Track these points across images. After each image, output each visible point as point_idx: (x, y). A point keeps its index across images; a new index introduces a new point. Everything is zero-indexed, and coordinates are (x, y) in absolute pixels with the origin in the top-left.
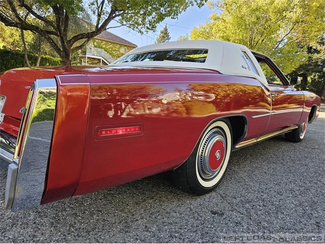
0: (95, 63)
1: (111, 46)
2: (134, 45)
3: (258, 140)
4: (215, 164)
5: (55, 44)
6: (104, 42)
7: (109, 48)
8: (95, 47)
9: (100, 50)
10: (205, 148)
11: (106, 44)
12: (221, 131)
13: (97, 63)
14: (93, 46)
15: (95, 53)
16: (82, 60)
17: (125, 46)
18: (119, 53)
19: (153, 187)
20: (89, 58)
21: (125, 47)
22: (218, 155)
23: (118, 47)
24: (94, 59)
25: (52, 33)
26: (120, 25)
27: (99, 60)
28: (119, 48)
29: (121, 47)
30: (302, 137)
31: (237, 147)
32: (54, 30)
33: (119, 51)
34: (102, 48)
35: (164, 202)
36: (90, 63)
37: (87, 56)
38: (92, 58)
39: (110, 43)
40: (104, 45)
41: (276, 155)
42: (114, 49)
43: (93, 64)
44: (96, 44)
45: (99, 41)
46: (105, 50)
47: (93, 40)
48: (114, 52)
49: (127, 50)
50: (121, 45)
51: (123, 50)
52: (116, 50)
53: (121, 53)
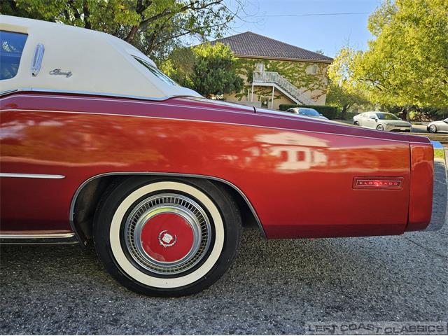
0: (267, 93)
1: (292, 66)
6: (282, 62)
7: (289, 69)
8: (268, 70)
9: (274, 74)
11: (283, 65)
13: (269, 93)
14: (265, 69)
15: (267, 79)
16: (248, 90)
17: (316, 63)
18: (303, 74)
20: (259, 86)
21: (315, 65)
23: (301, 66)
24: (266, 87)
27: (272, 87)
28: (305, 67)
29: (308, 65)
33: (304, 71)
34: (277, 70)
36: (259, 93)
37: (254, 84)
38: (262, 86)
39: (290, 63)
40: (279, 66)
42: (296, 69)
43: (263, 94)
44: (268, 66)
45: (275, 61)
46: (281, 73)
47: (266, 61)
48: (297, 75)
49: (318, 69)
50: (308, 63)
51: (310, 70)
52: (299, 71)
53: (308, 74)
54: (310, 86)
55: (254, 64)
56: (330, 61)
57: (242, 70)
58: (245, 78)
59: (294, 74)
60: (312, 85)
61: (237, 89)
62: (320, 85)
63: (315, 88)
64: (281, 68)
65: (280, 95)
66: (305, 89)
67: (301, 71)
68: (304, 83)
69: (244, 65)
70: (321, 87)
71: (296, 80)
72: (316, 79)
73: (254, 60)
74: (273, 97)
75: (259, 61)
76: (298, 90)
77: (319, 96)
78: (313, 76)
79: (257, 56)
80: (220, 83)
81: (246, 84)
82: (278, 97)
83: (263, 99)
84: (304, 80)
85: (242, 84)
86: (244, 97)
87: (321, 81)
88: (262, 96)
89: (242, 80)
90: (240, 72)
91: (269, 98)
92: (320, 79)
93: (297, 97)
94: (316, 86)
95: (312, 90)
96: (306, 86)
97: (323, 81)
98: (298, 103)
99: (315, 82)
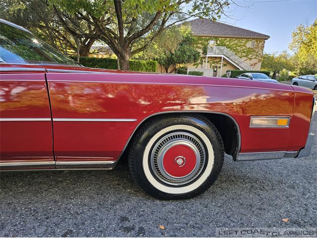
0: (217, 62)
1: (236, 42)
6: (228, 39)
7: (233, 44)
8: (218, 45)
9: (222, 48)
11: (229, 41)
13: (219, 62)
14: (216, 44)
15: (217, 51)
16: (203, 60)
18: (244, 48)
20: (211, 57)
21: (253, 40)
23: (243, 42)
24: (216, 58)
27: (221, 58)
28: (246, 43)
29: (248, 41)
33: (245, 46)
34: (225, 45)
36: (211, 62)
37: (208, 55)
38: (213, 57)
39: (234, 39)
40: (227, 42)
42: (239, 44)
43: (214, 63)
44: (218, 42)
45: (223, 39)
46: (228, 47)
47: (216, 38)
48: (239, 48)
49: (256, 43)
50: (248, 39)
51: (249, 44)
52: (241, 45)
53: (248, 47)
54: (249, 56)
55: (207, 41)
56: (267, 37)
57: (199, 45)
58: (201, 51)
59: (237, 48)
60: (251, 55)
61: (195, 60)
62: (257, 56)
63: (252, 58)
64: (228, 43)
65: (227, 63)
66: (245, 58)
67: (243, 46)
68: (245, 54)
69: (200, 42)
71: (239, 52)
72: (254, 51)
73: (207, 38)
74: (222, 65)
75: (211, 38)
76: (240, 60)
77: (256, 64)
78: (252, 49)
79: (210, 35)
80: (184, 55)
81: (202, 56)
82: (225, 65)
83: (213, 66)
84: (244, 52)
85: (199, 56)
86: (200, 65)
87: (257, 52)
88: (213, 64)
89: (199, 53)
90: (197, 47)
91: (219, 65)
92: (257, 50)
93: (240, 65)
94: (254, 57)
95: (250, 59)
96: (246, 56)
97: (259, 52)
98: (241, 69)
99: (253, 53)
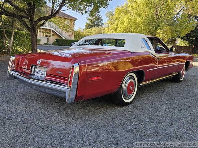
1: (58, 20)
2: (75, 18)
3: (152, 81)
4: (130, 92)
5: (27, 24)
7: (57, 21)
9: (50, 23)
10: (125, 85)
12: (132, 77)
13: (49, 32)
18: (64, 24)
19: (102, 104)
20: (43, 28)
21: (68, 20)
22: (131, 88)
23: (63, 20)
24: (47, 29)
25: (24, 17)
26: (68, 9)
27: (50, 30)
29: (66, 20)
30: (181, 80)
31: (141, 85)
32: (25, 15)
33: (64, 23)
35: (108, 109)
36: (44, 32)
37: (41, 27)
38: (45, 29)
39: (57, 18)
41: (165, 89)
42: (60, 21)
43: (46, 33)
48: (61, 24)
49: (70, 22)
51: (66, 22)
52: (61, 22)
53: (66, 24)
56: (76, 19)
59: (60, 24)
60: (68, 29)
62: (71, 30)
63: (69, 31)
64: (53, 20)
65: (55, 33)
66: (65, 31)
68: (64, 29)
70: (72, 31)
71: (61, 27)
72: (69, 27)
76: (62, 32)
77: (72, 35)
78: (68, 25)
82: (53, 35)
83: (45, 35)
84: (64, 27)
88: (45, 34)
91: (49, 35)
92: (71, 27)
93: (63, 35)
94: (70, 31)
95: (68, 32)
96: (65, 30)
97: (73, 28)
98: (64, 38)
99: (69, 28)
